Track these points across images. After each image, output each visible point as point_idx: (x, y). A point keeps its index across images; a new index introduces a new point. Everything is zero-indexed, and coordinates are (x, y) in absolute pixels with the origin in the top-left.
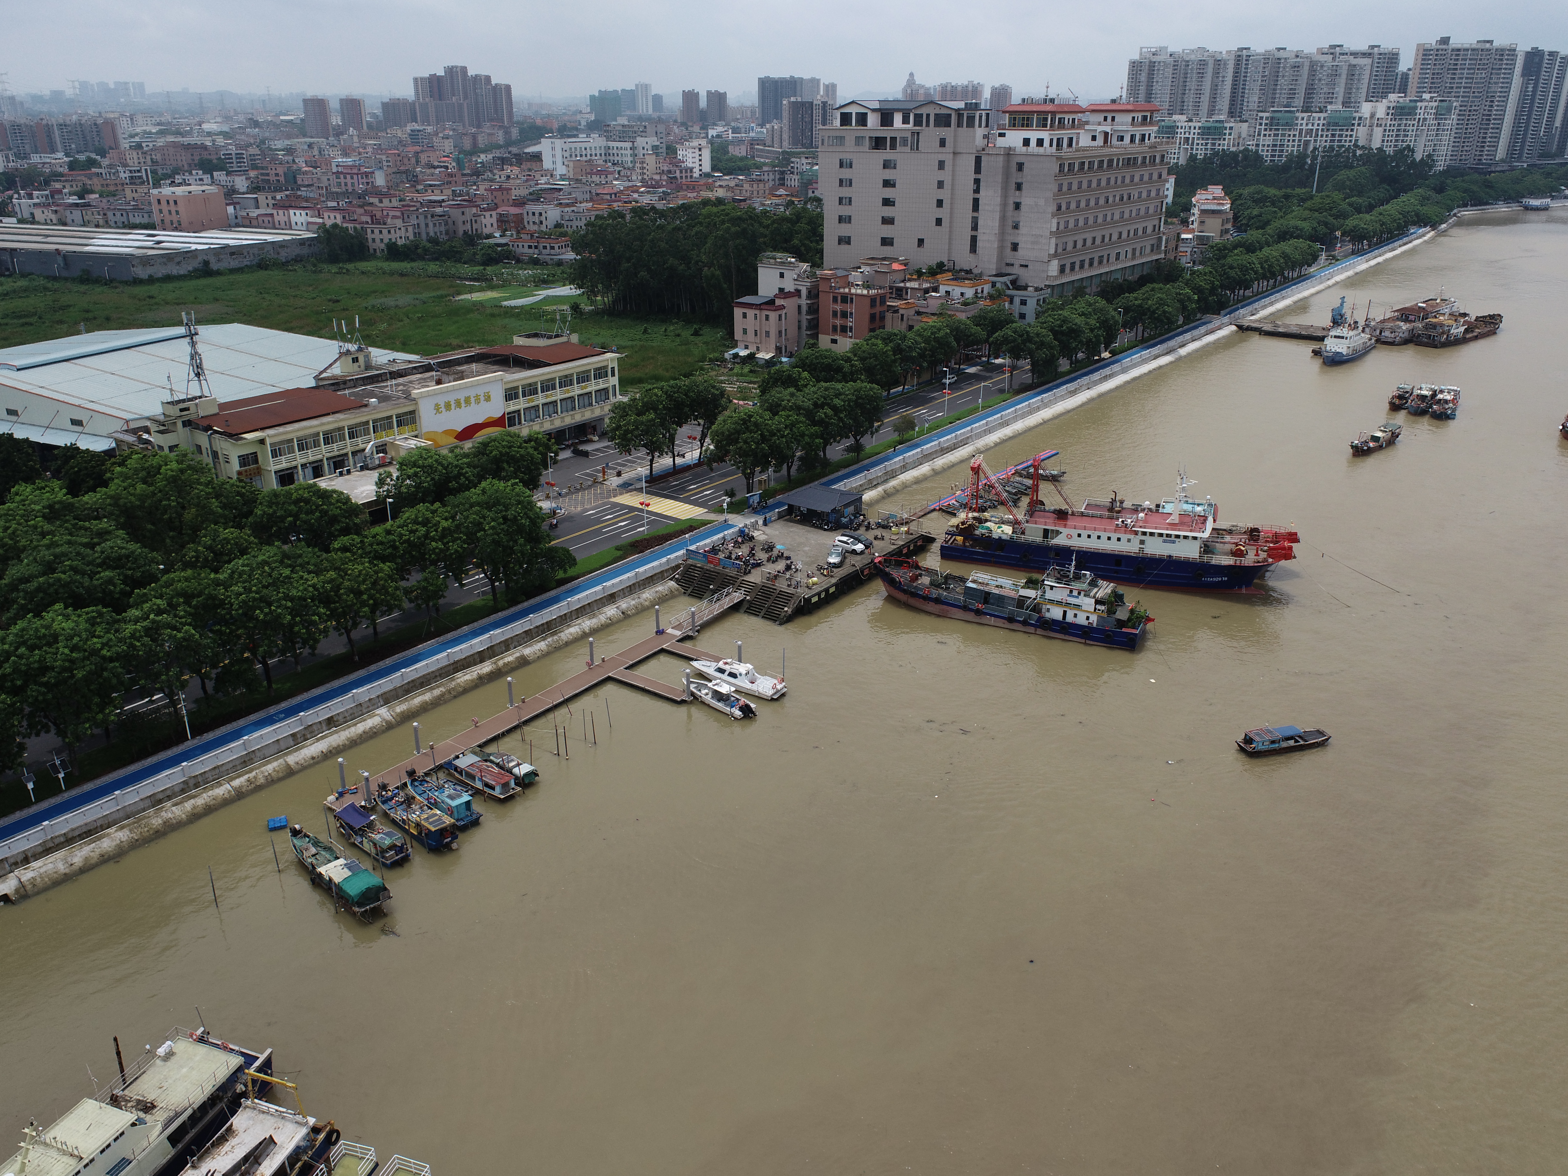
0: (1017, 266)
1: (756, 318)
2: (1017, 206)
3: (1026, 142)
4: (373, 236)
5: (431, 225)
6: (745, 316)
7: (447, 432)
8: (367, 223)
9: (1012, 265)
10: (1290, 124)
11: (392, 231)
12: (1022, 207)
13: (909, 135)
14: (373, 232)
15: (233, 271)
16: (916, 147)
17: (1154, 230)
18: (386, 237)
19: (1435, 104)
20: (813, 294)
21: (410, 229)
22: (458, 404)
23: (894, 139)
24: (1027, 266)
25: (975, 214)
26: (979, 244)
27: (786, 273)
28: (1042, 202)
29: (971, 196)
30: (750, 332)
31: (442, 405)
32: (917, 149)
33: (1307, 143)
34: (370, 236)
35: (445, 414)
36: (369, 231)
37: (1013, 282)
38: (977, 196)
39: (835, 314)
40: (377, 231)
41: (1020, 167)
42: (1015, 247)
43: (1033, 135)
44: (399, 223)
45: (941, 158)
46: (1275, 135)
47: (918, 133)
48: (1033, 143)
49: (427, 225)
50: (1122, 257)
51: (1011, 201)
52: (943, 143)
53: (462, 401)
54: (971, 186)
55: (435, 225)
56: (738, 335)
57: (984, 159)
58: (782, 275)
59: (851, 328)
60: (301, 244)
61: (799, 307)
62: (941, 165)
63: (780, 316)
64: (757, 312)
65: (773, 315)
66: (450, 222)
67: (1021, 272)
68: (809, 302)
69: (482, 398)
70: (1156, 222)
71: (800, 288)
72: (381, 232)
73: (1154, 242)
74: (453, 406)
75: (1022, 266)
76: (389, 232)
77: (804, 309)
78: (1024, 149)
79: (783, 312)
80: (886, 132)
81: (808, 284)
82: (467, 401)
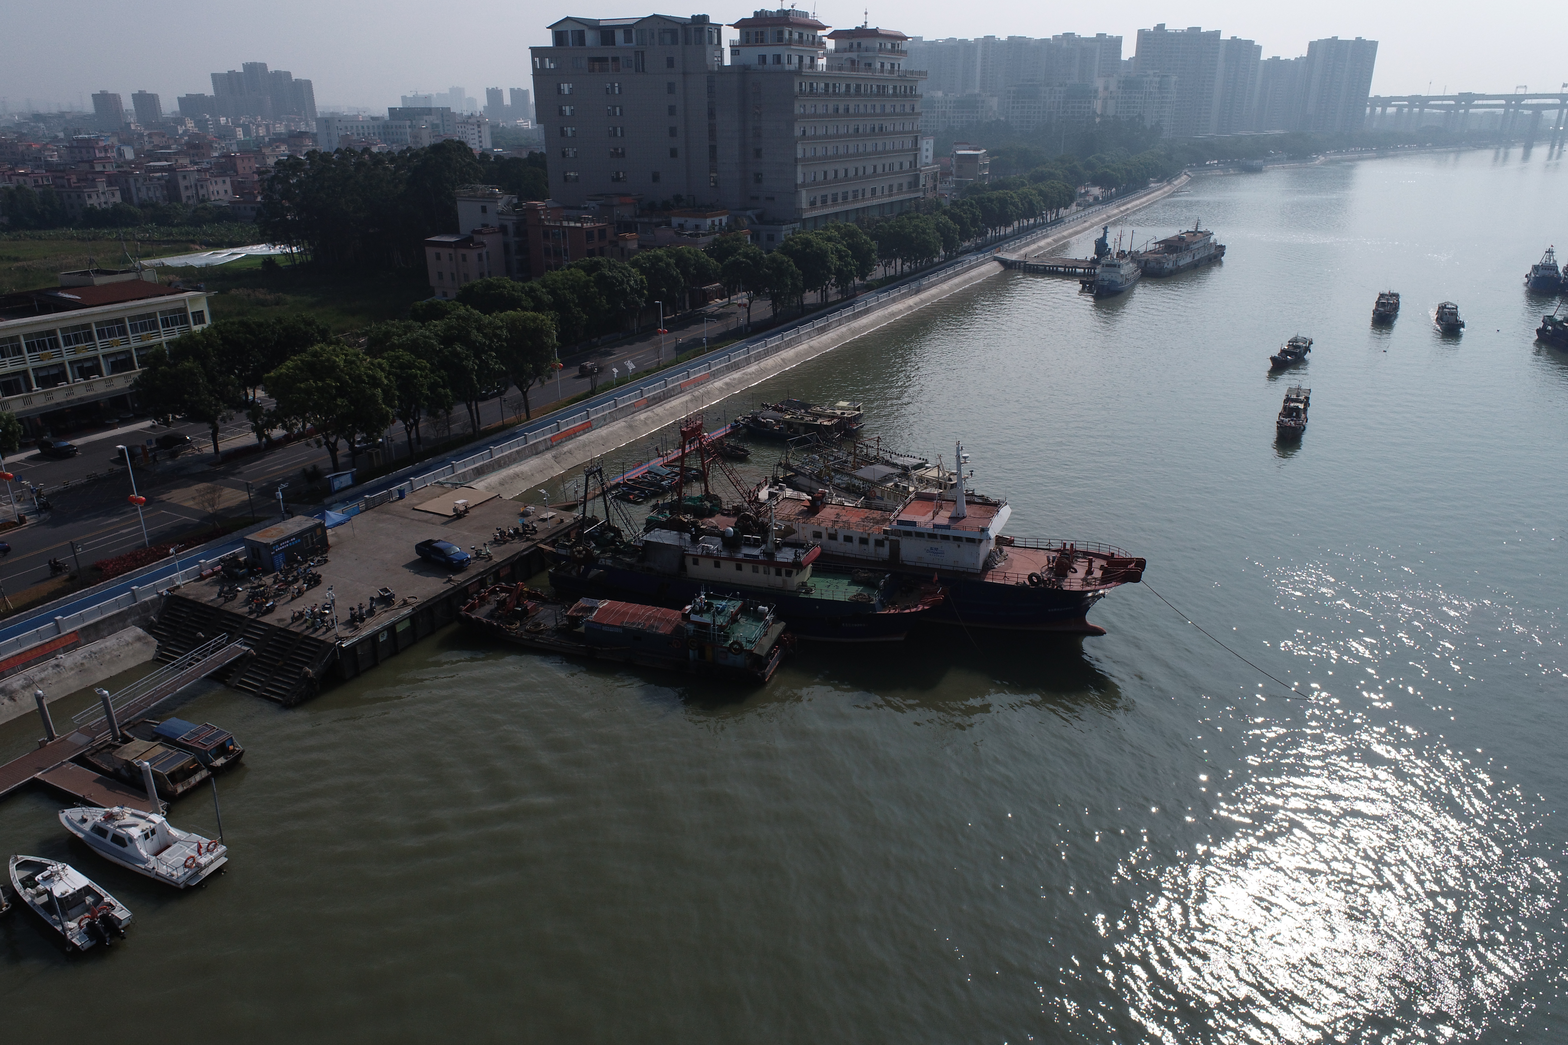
0: (762, 199)
1: (451, 260)
2: (757, 132)
3: (763, 58)
5: (144, 189)
6: (438, 257)
9: (757, 198)
11: (94, 195)
12: (764, 133)
13: (632, 54)
16: (641, 68)
17: (911, 167)
19: (1157, 79)
20: (521, 229)
21: (118, 194)
23: (615, 59)
24: (773, 199)
25: (713, 143)
26: (720, 176)
28: (783, 126)
29: (706, 121)
30: (447, 277)
32: (643, 70)
33: (1050, 114)
37: (760, 217)
38: (712, 121)
41: (757, 86)
42: (758, 178)
43: (769, 52)
44: (101, 186)
45: (671, 79)
47: (643, 53)
48: (769, 60)
50: (879, 193)
51: (750, 127)
52: (670, 63)
54: (706, 111)
56: (433, 280)
57: (717, 79)
58: (484, 210)
61: (506, 246)
62: (671, 88)
63: (480, 256)
64: (451, 251)
65: (472, 255)
67: (768, 205)
68: (517, 239)
70: (912, 159)
71: (506, 223)
73: (911, 179)
75: (767, 198)
76: (90, 197)
77: (512, 247)
78: (760, 67)
79: (484, 251)
80: (607, 52)
81: (515, 218)
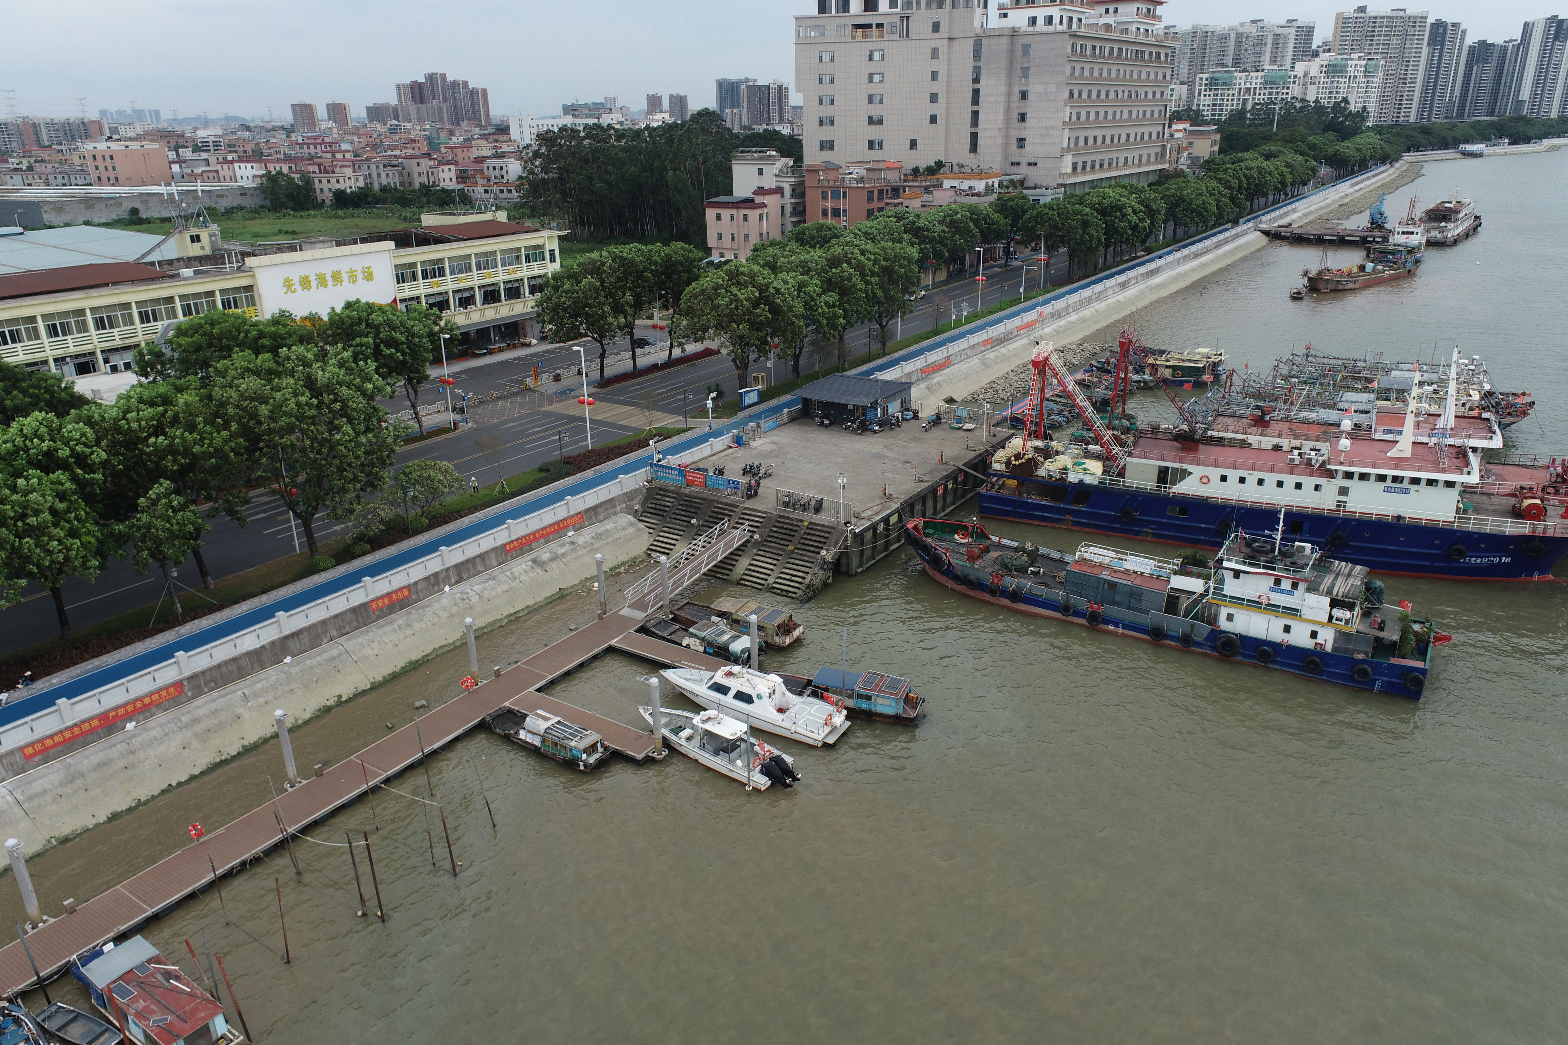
0: (1024, 165)
1: (732, 219)
2: (1024, 95)
3: (1033, 21)
4: (321, 186)
5: (383, 175)
6: (719, 217)
8: (314, 172)
9: (1019, 164)
10: (1227, 84)
11: (341, 180)
12: (1030, 96)
13: (897, 20)
14: (320, 181)
16: (906, 33)
17: (1158, 137)
18: (335, 186)
19: (1364, 62)
20: (799, 192)
21: (361, 179)
22: (322, 281)
23: (880, 26)
24: (1035, 164)
25: (975, 108)
26: (980, 142)
27: (766, 169)
28: (1052, 88)
29: (969, 87)
30: (727, 237)
31: (296, 281)
32: (907, 36)
33: (1245, 101)
34: (317, 186)
35: (302, 293)
36: (316, 181)
37: (1022, 183)
38: (977, 86)
39: (825, 212)
40: (324, 181)
41: (1026, 48)
42: (1021, 142)
43: (1041, 13)
44: (348, 172)
45: (935, 44)
46: (1215, 95)
47: (908, 18)
48: (1040, 21)
49: (379, 175)
50: (1130, 162)
51: (1016, 90)
52: (936, 27)
53: (329, 278)
54: (970, 76)
55: (388, 175)
56: (712, 242)
57: (985, 42)
58: (760, 172)
60: (242, 194)
61: (782, 206)
62: (935, 53)
63: (761, 215)
64: (734, 211)
65: (753, 214)
66: (405, 175)
67: (1030, 172)
69: (360, 276)
70: (1160, 129)
71: (783, 185)
72: (329, 181)
73: (1158, 150)
74: (314, 284)
75: (1029, 164)
76: (338, 181)
77: (788, 209)
78: (1031, 29)
79: (764, 211)
80: (871, 18)
81: (789, 181)
82: (337, 277)
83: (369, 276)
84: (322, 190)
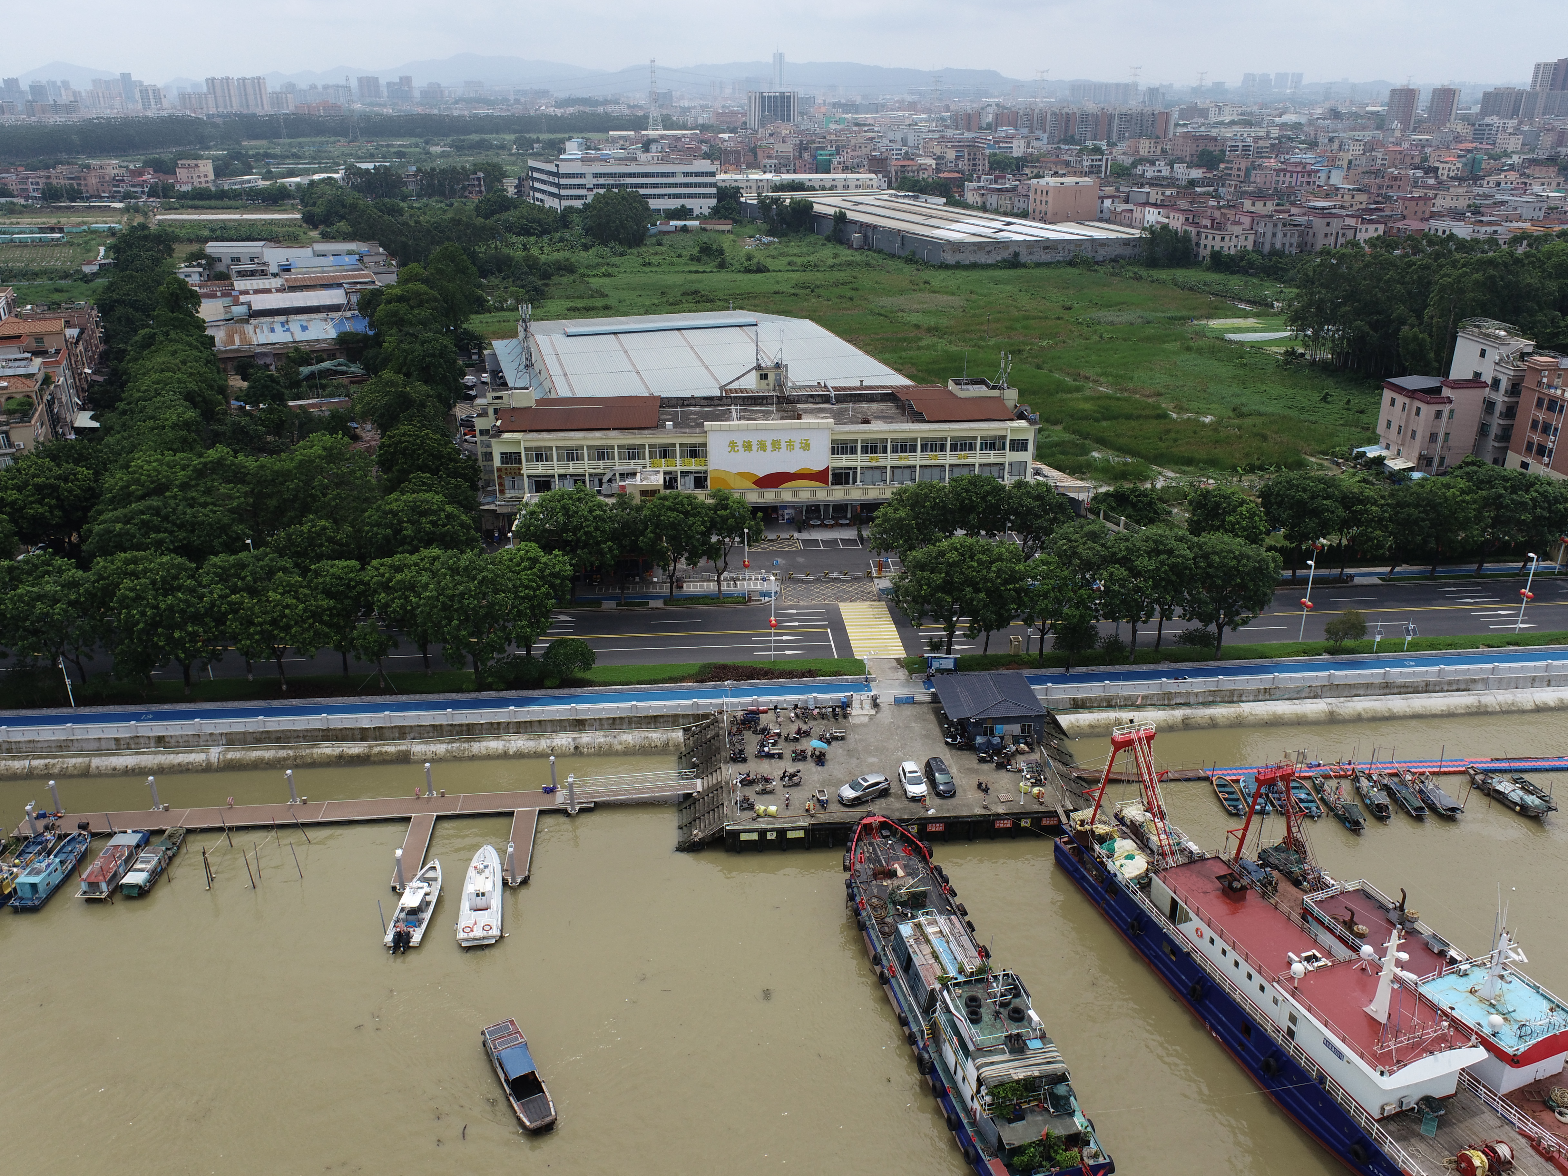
1: (1404, 409)
4: (1206, 242)
5: (1280, 235)
6: (1393, 401)
7: (742, 475)
11: (1227, 238)
14: (1207, 237)
15: (1038, 265)
18: (1219, 244)
20: (1515, 389)
21: (1251, 238)
22: (762, 446)
27: (1489, 351)
30: (1394, 427)
31: (740, 444)
34: (1203, 241)
35: (742, 454)
36: (1204, 236)
39: (1535, 424)
40: (1210, 237)
44: (1238, 229)
49: (1274, 235)
53: (769, 444)
55: (1285, 235)
56: (1381, 426)
58: (1483, 354)
59: (1551, 451)
60: (1125, 244)
61: (1491, 404)
63: (1440, 414)
64: (1407, 401)
65: (1428, 411)
66: (1308, 233)
68: (1506, 399)
69: (797, 445)
71: (1501, 376)
72: (1214, 238)
74: (755, 448)
76: (1223, 239)
77: (1499, 408)
79: (1446, 409)
81: (1512, 373)
82: (776, 445)
83: (806, 446)
84: (1205, 246)
